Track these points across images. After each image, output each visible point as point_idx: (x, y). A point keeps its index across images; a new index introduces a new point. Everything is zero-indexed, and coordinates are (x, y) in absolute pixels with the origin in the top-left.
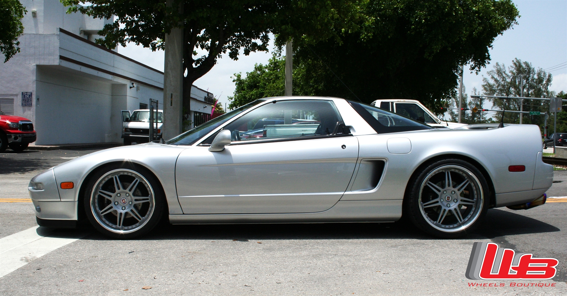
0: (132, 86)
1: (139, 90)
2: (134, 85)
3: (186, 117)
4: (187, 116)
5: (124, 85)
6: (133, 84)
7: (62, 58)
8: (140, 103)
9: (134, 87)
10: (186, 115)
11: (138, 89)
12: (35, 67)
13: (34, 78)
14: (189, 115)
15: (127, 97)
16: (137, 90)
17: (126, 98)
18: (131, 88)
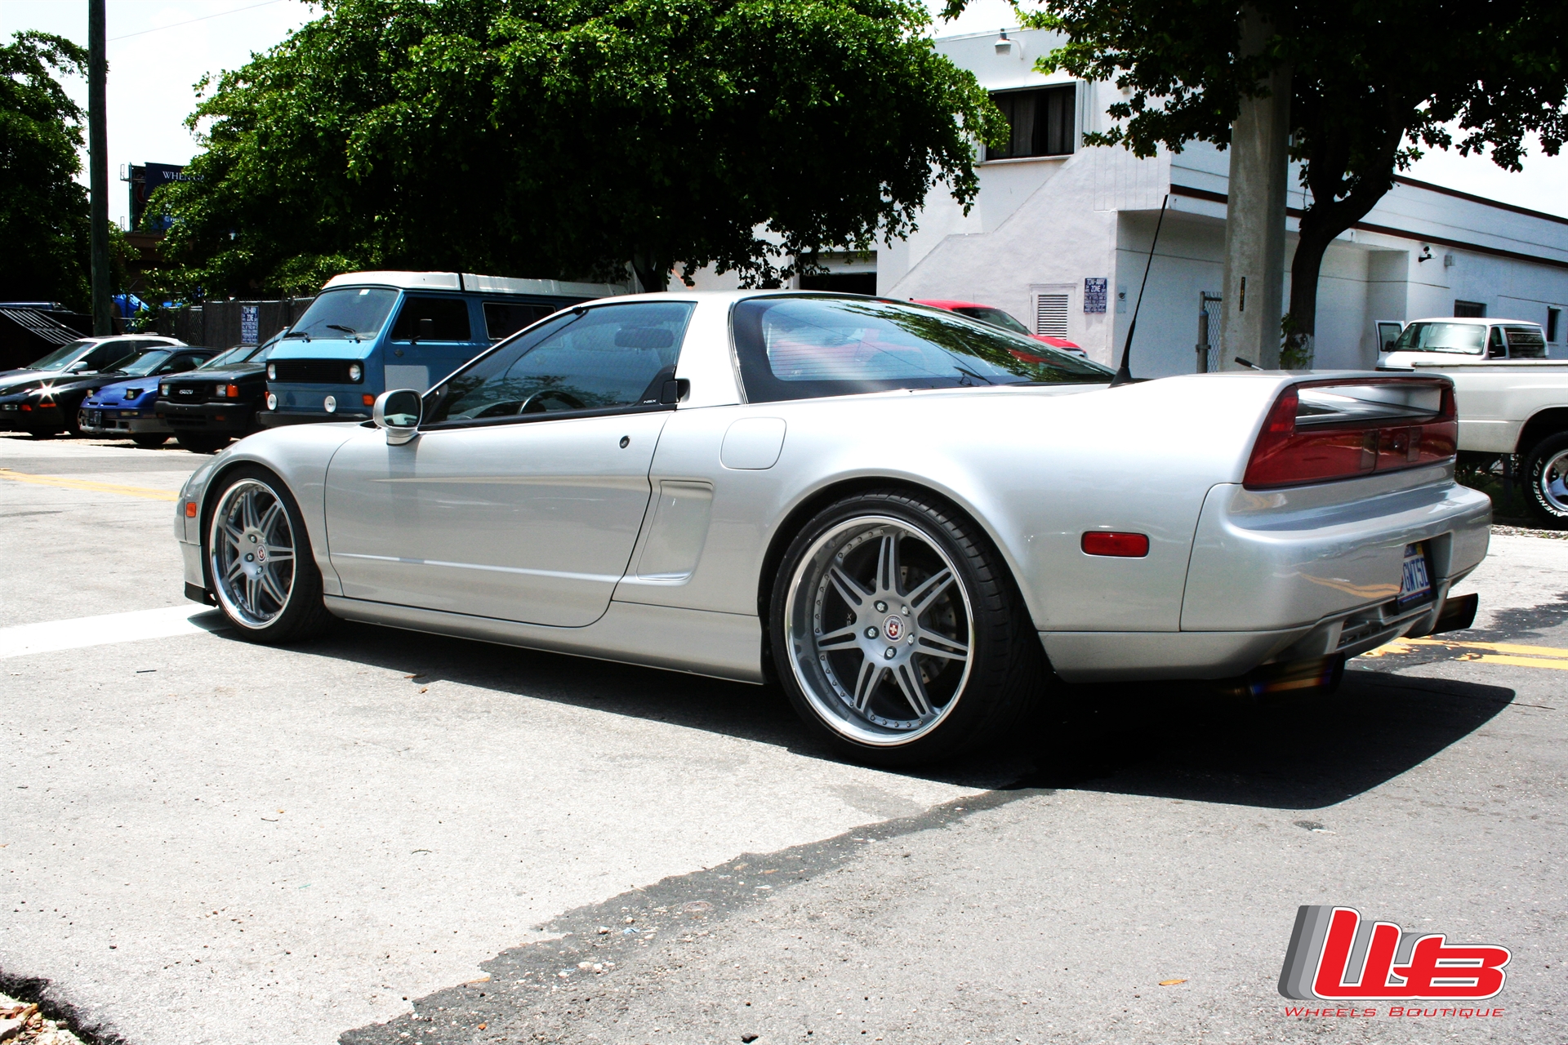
0: (1426, 256)
1: (1451, 264)
2: (1431, 252)
3: (1299, 341)
4: (1302, 339)
5: (1401, 254)
6: (1426, 249)
7: (1176, 189)
8: (1457, 301)
9: (1429, 257)
10: (1300, 336)
11: (1448, 262)
12: (1116, 216)
13: (1113, 244)
14: (1308, 336)
15: (1409, 285)
16: (1446, 266)
17: (1405, 289)
18: (1421, 259)
